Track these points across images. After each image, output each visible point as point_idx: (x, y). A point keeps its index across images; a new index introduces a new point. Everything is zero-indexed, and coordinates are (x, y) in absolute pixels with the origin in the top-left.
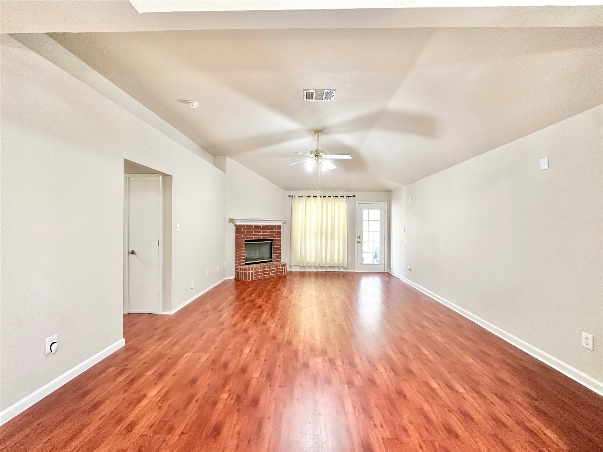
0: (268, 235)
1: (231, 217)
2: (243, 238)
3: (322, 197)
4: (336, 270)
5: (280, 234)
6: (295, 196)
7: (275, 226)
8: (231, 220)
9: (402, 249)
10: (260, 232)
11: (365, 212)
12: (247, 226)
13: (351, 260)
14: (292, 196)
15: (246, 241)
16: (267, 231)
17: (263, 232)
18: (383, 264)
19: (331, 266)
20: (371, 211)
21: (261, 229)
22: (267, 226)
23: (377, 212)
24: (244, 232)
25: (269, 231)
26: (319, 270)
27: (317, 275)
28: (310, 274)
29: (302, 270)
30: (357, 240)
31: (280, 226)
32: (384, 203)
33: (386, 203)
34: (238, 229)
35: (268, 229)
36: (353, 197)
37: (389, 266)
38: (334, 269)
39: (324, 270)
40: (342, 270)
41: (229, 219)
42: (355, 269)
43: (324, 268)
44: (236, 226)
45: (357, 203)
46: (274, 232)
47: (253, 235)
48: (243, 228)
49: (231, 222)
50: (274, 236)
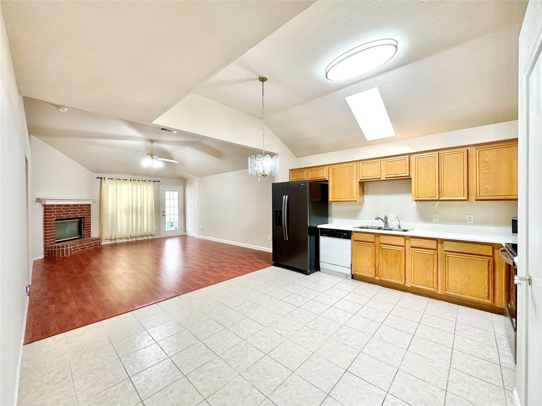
0: (79, 213)
1: (38, 197)
2: (54, 218)
3: (132, 180)
4: (146, 238)
5: (90, 212)
6: (104, 178)
7: (84, 205)
8: (39, 200)
9: (196, 218)
10: (70, 211)
11: (167, 193)
12: (57, 205)
13: (157, 229)
14: (102, 178)
15: (56, 220)
16: (77, 209)
17: (73, 211)
18: (180, 230)
19: (141, 235)
20: (172, 193)
21: (71, 208)
22: (77, 205)
23: (176, 193)
24: (54, 212)
25: (79, 210)
26: (130, 240)
27: (128, 244)
28: (122, 244)
29: (113, 242)
30: (162, 213)
31: (90, 205)
32: (181, 187)
33: (182, 187)
34: (47, 209)
35: (78, 208)
36: (158, 182)
37: (185, 230)
38: (143, 238)
39: (134, 239)
40: (150, 238)
41: (36, 198)
42: (160, 235)
43: (134, 238)
44: (45, 206)
45: (161, 186)
46: (84, 210)
47: (63, 214)
48: (53, 208)
49: (38, 202)
50: (85, 214)
